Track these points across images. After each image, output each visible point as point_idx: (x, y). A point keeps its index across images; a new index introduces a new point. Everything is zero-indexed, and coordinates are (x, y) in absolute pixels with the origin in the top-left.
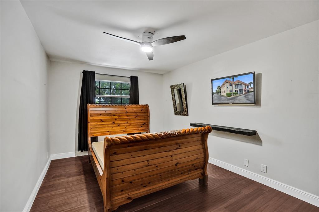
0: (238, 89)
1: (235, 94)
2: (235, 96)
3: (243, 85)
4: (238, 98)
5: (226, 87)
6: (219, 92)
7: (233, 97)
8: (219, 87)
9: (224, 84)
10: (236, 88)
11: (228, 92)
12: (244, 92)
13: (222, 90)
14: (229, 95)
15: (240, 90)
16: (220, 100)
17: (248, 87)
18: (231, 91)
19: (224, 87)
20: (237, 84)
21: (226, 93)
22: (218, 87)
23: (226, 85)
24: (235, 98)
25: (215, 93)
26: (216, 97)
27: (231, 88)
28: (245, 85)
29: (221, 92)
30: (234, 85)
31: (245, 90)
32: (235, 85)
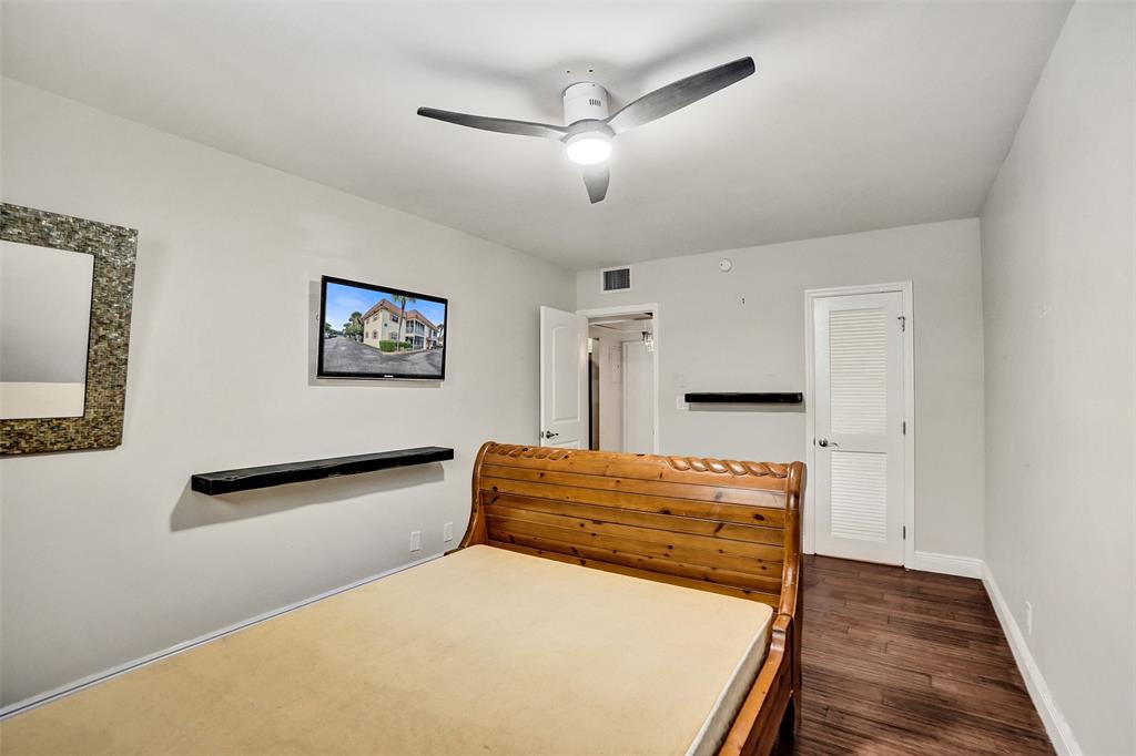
0: (413, 335)
1: (405, 346)
2: (403, 351)
3: (426, 327)
4: (411, 357)
5: (380, 321)
6: (356, 332)
7: (400, 355)
8: (356, 315)
9: (374, 312)
10: (407, 332)
11: (387, 339)
12: (425, 346)
13: (368, 328)
14: (386, 346)
15: (418, 340)
16: (356, 358)
17: (435, 334)
18: (393, 336)
19: (375, 319)
20: (412, 322)
21: (380, 338)
22: (354, 315)
23: (381, 314)
24: (401, 358)
25: (340, 333)
26: (343, 348)
27: (394, 327)
28: (431, 328)
29: (362, 335)
30: (404, 322)
31: (429, 341)
32: (408, 322)
